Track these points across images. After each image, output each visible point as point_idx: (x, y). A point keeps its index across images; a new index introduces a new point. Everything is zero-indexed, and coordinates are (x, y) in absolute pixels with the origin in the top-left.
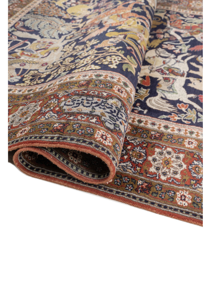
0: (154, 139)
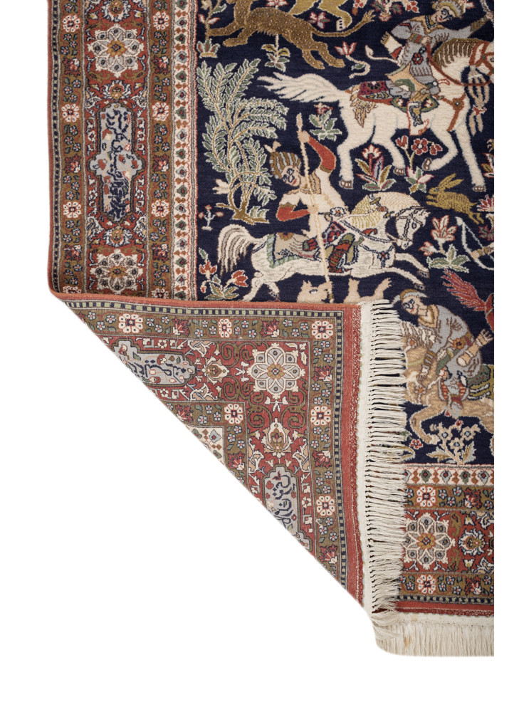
0: (153, 250)
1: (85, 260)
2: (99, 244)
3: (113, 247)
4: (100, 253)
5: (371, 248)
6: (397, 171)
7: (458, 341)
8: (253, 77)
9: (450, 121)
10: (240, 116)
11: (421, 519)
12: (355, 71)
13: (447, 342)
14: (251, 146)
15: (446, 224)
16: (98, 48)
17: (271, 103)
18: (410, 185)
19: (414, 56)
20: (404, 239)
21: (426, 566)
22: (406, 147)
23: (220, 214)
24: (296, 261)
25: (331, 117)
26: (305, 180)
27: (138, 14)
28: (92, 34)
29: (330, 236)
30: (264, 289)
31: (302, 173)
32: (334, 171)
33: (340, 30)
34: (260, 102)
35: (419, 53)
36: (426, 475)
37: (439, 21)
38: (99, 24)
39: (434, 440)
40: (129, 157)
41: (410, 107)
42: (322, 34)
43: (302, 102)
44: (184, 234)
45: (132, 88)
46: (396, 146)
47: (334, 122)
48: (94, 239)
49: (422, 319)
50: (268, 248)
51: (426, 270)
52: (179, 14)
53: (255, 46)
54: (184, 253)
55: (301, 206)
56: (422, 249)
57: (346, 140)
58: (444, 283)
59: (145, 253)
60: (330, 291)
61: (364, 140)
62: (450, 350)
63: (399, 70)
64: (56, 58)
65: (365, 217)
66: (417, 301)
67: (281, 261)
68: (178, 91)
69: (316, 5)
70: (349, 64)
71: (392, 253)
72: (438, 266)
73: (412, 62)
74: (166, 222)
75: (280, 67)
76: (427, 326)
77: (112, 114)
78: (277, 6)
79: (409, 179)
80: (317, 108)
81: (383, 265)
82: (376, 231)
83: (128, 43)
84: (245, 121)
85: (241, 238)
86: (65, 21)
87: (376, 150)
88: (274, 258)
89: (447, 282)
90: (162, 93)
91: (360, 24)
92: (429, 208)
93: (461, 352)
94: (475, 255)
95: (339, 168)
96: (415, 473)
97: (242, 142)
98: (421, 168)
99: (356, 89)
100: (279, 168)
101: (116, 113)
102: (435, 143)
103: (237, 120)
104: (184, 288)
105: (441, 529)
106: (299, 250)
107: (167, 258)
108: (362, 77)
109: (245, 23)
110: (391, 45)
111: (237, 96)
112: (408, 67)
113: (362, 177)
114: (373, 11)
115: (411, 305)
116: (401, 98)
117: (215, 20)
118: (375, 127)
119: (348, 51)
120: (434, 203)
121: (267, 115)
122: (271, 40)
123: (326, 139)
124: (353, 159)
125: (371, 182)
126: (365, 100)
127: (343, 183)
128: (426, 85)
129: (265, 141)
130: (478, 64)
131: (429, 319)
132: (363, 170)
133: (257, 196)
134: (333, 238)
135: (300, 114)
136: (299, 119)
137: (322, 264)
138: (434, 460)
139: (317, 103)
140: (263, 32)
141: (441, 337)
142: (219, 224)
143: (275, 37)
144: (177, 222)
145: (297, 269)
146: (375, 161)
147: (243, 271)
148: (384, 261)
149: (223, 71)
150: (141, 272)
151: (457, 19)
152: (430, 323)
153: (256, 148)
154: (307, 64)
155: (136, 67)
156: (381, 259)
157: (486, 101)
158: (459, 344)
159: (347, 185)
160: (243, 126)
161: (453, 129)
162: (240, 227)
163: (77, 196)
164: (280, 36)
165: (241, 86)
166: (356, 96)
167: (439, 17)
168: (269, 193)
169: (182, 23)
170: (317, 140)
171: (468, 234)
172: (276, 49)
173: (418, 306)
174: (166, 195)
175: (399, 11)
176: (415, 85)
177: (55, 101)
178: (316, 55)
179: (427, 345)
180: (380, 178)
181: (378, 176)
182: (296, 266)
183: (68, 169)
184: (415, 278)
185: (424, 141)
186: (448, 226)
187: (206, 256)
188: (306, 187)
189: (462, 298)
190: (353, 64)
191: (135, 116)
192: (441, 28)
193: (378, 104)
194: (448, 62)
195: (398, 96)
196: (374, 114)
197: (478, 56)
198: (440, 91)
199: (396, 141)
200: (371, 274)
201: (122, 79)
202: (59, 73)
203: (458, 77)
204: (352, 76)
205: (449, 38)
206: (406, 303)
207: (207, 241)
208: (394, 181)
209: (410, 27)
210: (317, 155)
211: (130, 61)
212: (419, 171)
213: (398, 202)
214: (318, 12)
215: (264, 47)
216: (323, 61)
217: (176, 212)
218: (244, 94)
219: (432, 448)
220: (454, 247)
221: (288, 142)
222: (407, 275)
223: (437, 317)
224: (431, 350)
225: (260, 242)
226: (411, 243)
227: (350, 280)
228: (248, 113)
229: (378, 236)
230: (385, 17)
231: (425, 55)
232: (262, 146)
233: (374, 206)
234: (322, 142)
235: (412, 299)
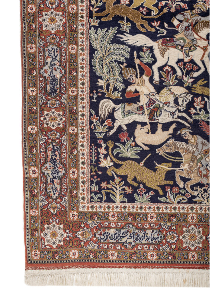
0: (70, 110)
1: (38, 114)
2: (45, 107)
3: (51, 108)
4: (45, 111)
5: (167, 110)
6: (179, 77)
7: (206, 151)
8: (114, 35)
9: (202, 56)
10: (108, 51)
11: (190, 228)
12: (160, 33)
13: (201, 151)
14: (114, 65)
15: (200, 100)
16: (44, 20)
17: (123, 46)
18: (184, 83)
19: (186, 28)
20: (182, 106)
21: (193, 248)
22: (182, 67)
23: (100, 94)
24: (134, 115)
25: (149, 53)
26: (138, 80)
27: (62, 5)
28: (41, 14)
29: (149, 105)
30: (120, 127)
31: (137, 77)
32: (151, 76)
33: (153, 15)
34: (118, 45)
35: (188, 26)
36: (192, 209)
37: (197, 13)
38: (44, 9)
39: (195, 193)
40: (58, 68)
41: (184, 49)
42: (145, 17)
43: (137, 46)
44: (84, 103)
45: (60, 38)
46: (178, 66)
47: (150, 55)
48: (42, 104)
49: (190, 141)
50: (122, 109)
51: (191, 120)
52: (81, 6)
53: (116, 21)
54: (84, 111)
55: (136, 91)
56: (190, 111)
57: (156, 63)
58: (200, 126)
59: (66, 111)
60: (149, 129)
61: (164, 63)
62: (202, 154)
63: (179, 33)
64: (25, 24)
65: (164, 97)
66: (188, 133)
67: (128, 115)
68: (80, 40)
69: (142, 4)
70: (157, 30)
71: (177, 112)
72: (197, 118)
73: (185, 30)
74: (76, 97)
75: (127, 30)
76: (192, 144)
77: (51, 49)
78: (125, 4)
79: (184, 80)
80: (143, 49)
81: (173, 118)
82: (169, 103)
83: (58, 18)
84: (111, 54)
85: (110, 105)
86: (29, 7)
87: (169, 68)
88: (124, 114)
89: (201, 125)
90: (74, 41)
91: (162, 13)
92: (193, 93)
93: (207, 156)
95: (153, 75)
96: (188, 208)
97: (110, 63)
98: (189, 76)
99: (160, 41)
100: (126, 74)
101: (52, 49)
102: (195, 65)
103: (107, 53)
104: (84, 127)
105: (199, 232)
106: (136, 110)
107: (76, 113)
108: (163, 36)
109: (111, 11)
110: (176, 22)
111: (108, 43)
112: (183, 32)
113: (163, 79)
114: (168, 8)
115: (185, 135)
116: (180, 45)
117: (97, 9)
118: (169, 58)
119: (157, 25)
120: (195, 91)
121: (121, 52)
122: (122, 19)
123: (147, 62)
124: (159, 72)
125: (167, 82)
126: (165, 46)
127: (155, 82)
128: (191, 40)
129: (120, 63)
131: (193, 141)
132: (164, 76)
133: (117, 87)
134: (151, 106)
135: (136, 51)
136: (135, 53)
137: (146, 117)
138: (196, 202)
139: (143, 47)
140: (119, 15)
141: (199, 149)
142: (99, 99)
143: (124, 17)
144: (80, 97)
145: (135, 119)
146: (169, 72)
147: (111, 119)
148: (173, 116)
149: (101, 32)
150: (64, 119)
151: (204, 12)
152: (193, 143)
153: (116, 66)
154: (139, 30)
155: (61, 29)
156: (172, 115)
159: (156, 83)
160: (110, 56)
161: (203, 59)
162: (109, 100)
163: (35, 85)
164: (127, 17)
165: (109, 38)
166: (160, 44)
167: (196, 11)
168: (122, 85)
169: (82, 10)
170: (143, 63)
172: (125, 23)
173: (188, 135)
174: (76, 86)
175: (179, 8)
176: (186, 40)
177: (24, 42)
178: (142, 26)
179: (192, 152)
180: (171, 80)
181: (170, 79)
182: (134, 117)
183: (30, 73)
184: (187, 123)
185: (190, 64)
186: (201, 101)
187: (93, 113)
188: (138, 83)
189: (207, 132)
190: (159, 30)
191: (61, 50)
192: (198, 16)
193: (170, 48)
194: (201, 31)
195: (179, 45)
196: (168, 52)
198: (197, 43)
199: (178, 64)
200: (168, 122)
201: (55, 34)
202: (26, 30)
203: (205, 37)
204: (158, 36)
205: (201, 20)
206: (183, 134)
207: (94, 106)
208: (177, 81)
209: (184, 15)
210: (143, 69)
211: (59, 26)
212: (188, 77)
213: (179, 90)
214: (143, 7)
215: (119, 22)
216: (146, 29)
217: (80, 93)
218: (110, 42)
219: (195, 197)
220: (204, 110)
221: (130, 63)
222: (183, 122)
223: (197, 141)
224: (194, 154)
225: (118, 107)
226: (185, 108)
227: (158, 124)
228: (112, 50)
229: (171, 105)
230: (173, 10)
231: (191, 27)
232: (119, 65)
233: (169, 92)
234: (145, 64)
235: (186, 133)
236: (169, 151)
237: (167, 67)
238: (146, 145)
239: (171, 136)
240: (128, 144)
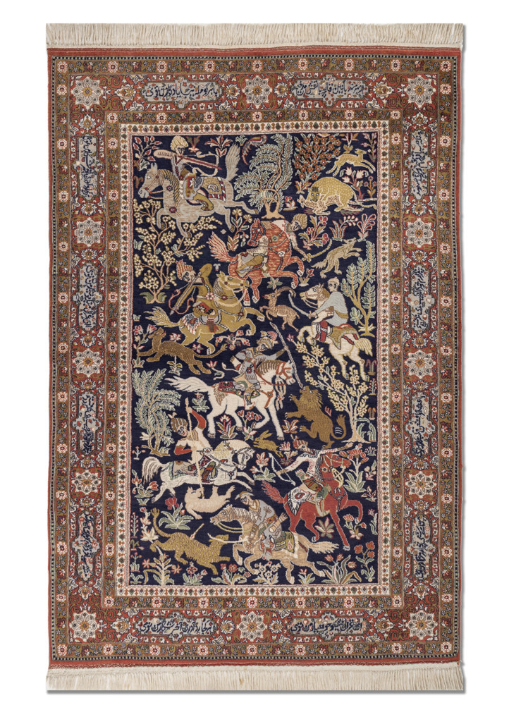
0: (107, 471)
1: (69, 476)
2: (77, 467)
3: (85, 469)
4: (77, 472)
5: (224, 470)
6: (238, 428)
8: (162, 378)
9: (265, 403)
10: (155, 399)
11: (250, 615)
12: (217, 376)
13: (264, 519)
14: (161, 415)
15: (263, 457)
16: (78, 361)
17: (172, 392)
18: (245, 436)
19: (247, 369)
20: (242, 464)
21: (252, 640)
22: (243, 416)
23: (144, 451)
25: (204, 400)
26: (190, 433)
27: (100, 343)
28: (75, 354)
29: (202, 463)
30: (167, 491)
31: (188, 430)
32: (205, 428)
35: (250, 367)
36: (252, 591)
37: (260, 350)
38: (79, 349)
39: (256, 572)
40: (94, 420)
41: (245, 395)
42: (199, 356)
44: (124, 462)
45: (97, 383)
46: (238, 415)
47: (205, 402)
48: (74, 464)
49: (251, 507)
50: (170, 469)
51: (253, 481)
52: (122, 344)
53: (164, 362)
54: (124, 472)
55: (187, 447)
56: (251, 470)
57: (211, 412)
59: (103, 472)
60: (203, 493)
61: (221, 412)
62: (265, 524)
63: (239, 376)
64: (54, 366)
65: (221, 453)
66: (249, 498)
67: (176, 476)
68: (122, 385)
69: (196, 340)
70: (213, 372)
71: (236, 472)
72: (259, 479)
73: (247, 372)
74: (114, 456)
75: (177, 373)
76: (253, 511)
77: (85, 397)
79: (244, 433)
80: (196, 395)
81: (231, 479)
82: (227, 461)
83: (95, 359)
84: (158, 401)
85: (155, 464)
86: (60, 346)
87: (227, 417)
88: (173, 475)
90: (113, 386)
91: (219, 352)
92: (255, 449)
93: (271, 525)
94: (279, 473)
95: (208, 427)
96: (247, 590)
98: (251, 427)
99: (217, 385)
100: (176, 426)
101: (88, 397)
103: (153, 401)
104: (124, 491)
105: (260, 619)
106: (186, 470)
107: (114, 475)
108: (220, 379)
109: (158, 349)
110: (235, 362)
111: (154, 388)
112: (244, 375)
113: (220, 431)
114: (226, 344)
115: (245, 499)
116: (241, 390)
117: (142, 347)
118: (226, 405)
119: (213, 366)
120: (257, 446)
121: (170, 399)
122: (172, 359)
124: (215, 422)
125: (225, 434)
127: (210, 435)
128: (254, 384)
129: (168, 412)
130: (280, 374)
131: (255, 507)
132: (220, 428)
134: (205, 464)
136: (187, 400)
137: (198, 478)
138: (256, 583)
140: (168, 354)
141: (261, 517)
142: (143, 457)
144: (120, 455)
145: (185, 481)
146: (226, 423)
147: (156, 482)
148: (231, 476)
149: (146, 375)
150: (100, 482)
151: (269, 349)
152: (255, 509)
153: (164, 416)
155: (99, 372)
156: (229, 475)
157: (284, 393)
158: (270, 520)
159: (212, 436)
160: (157, 404)
161: (268, 407)
162: (154, 458)
163: (65, 441)
165: (156, 383)
166: (217, 389)
167: (260, 348)
168: (170, 440)
169: (124, 349)
170: (196, 411)
171: (275, 462)
172: (175, 364)
173: (249, 500)
174: (115, 441)
175: (240, 345)
176: (248, 384)
177: (54, 389)
178: (196, 367)
179: (253, 521)
180: (229, 432)
183: (60, 426)
184: (247, 485)
185: (252, 413)
186: (265, 458)
187: (135, 474)
188: (190, 436)
190: (216, 372)
191: (98, 399)
192: (261, 355)
194: (265, 372)
195: (239, 390)
196: (226, 399)
197: (280, 370)
198: (261, 387)
200: (224, 484)
201: (91, 378)
202: (56, 374)
203: (270, 381)
204: (215, 379)
206: (243, 499)
207: (137, 466)
208: (236, 434)
209: (246, 354)
210: (196, 419)
211: (95, 369)
212: (250, 429)
213: (238, 445)
214: (197, 344)
215: (168, 363)
217: (120, 450)
218: (158, 388)
219: (255, 576)
220: (267, 469)
221: (181, 412)
222: (243, 483)
223: (259, 506)
224: (256, 524)
225: (165, 466)
226: (245, 467)
227: (213, 486)
228: (160, 397)
229: (228, 463)
230: (232, 348)
231: (253, 369)
232: (167, 415)
233: (226, 448)
234: (199, 413)
235: (246, 497)
236: (225, 520)
237: (225, 416)
238: (198, 513)
239: (228, 501)
240: (176, 512)
